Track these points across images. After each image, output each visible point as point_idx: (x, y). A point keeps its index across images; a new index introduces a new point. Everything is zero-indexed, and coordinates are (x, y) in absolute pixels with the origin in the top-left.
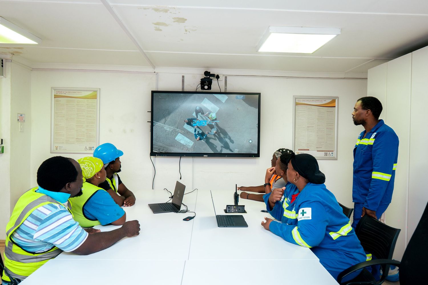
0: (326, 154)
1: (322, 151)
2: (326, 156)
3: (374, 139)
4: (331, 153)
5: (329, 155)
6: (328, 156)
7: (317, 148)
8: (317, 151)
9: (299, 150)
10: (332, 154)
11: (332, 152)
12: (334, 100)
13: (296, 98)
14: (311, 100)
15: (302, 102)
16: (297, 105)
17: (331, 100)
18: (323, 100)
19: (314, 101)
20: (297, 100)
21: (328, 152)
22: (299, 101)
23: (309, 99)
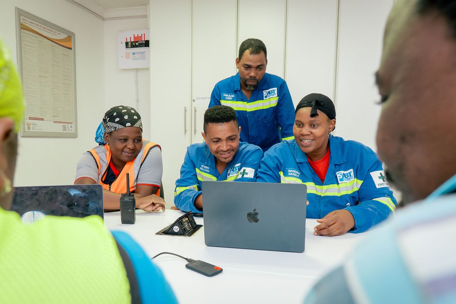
0: (64, 129)
1: (60, 122)
2: (64, 132)
3: (278, 97)
4: (70, 125)
5: (68, 129)
6: (67, 132)
7: (54, 116)
8: (54, 122)
9: (30, 119)
10: (71, 129)
11: (71, 125)
12: (70, 37)
13: (20, 13)
14: (42, 26)
15: (29, 24)
16: (22, 28)
17: (65, 36)
18: (58, 32)
19: (45, 30)
20: (22, 17)
21: (67, 125)
22: (24, 21)
23: (40, 24)
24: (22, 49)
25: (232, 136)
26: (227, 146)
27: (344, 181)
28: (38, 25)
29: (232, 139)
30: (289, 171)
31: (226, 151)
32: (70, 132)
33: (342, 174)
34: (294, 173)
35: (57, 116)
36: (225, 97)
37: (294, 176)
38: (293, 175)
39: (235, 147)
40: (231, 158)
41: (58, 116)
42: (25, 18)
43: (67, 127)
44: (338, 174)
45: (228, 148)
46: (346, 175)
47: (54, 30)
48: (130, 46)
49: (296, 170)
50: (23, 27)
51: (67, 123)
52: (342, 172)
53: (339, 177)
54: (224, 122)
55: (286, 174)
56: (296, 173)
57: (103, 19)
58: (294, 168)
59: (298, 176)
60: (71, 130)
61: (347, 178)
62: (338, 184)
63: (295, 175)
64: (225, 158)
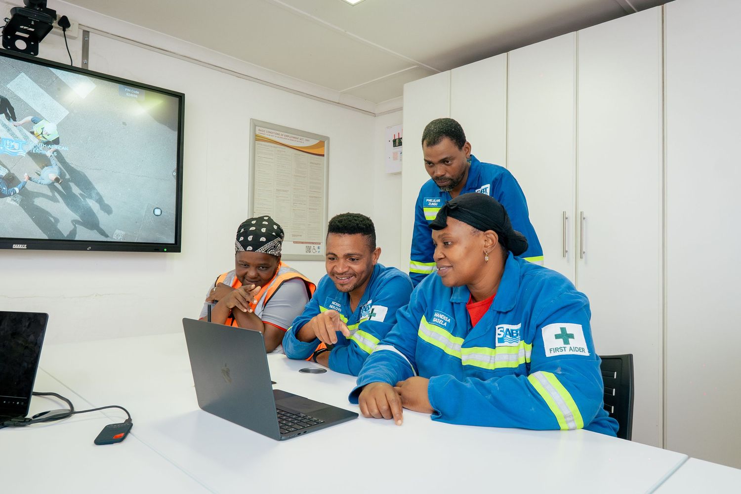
0: (308, 250)
1: (302, 243)
2: (308, 254)
4: (316, 246)
5: (314, 251)
6: (311, 254)
7: (294, 236)
8: (294, 242)
10: (319, 250)
11: (319, 245)
12: (322, 142)
13: (255, 124)
14: (284, 134)
15: (267, 135)
16: (257, 140)
17: (316, 142)
18: (305, 138)
19: (288, 138)
20: (257, 128)
21: (312, 245)
22: (260, 132)
23: (281, 133)
24: (256, 162)
25: (355, 255)
26: (344, 267)
27: (506, 344)
28: (278, 134)
29: (353, 260)
30: (436, 315)
31: (342, 274)
32: (317, 254)
33: (505, 330)
34: (440, 319)
35: (298, 235)
36: (428, 202)
37: (438, 323)
38: (436, 323)
39: (356, 271)
40: (350, 286)
41: (301, 236)
42: (261, 128)
43: (312, 248)
44: (499, 328)
45: (345, 270)
46: (514, 332)
47: (300, 137)
48: (397, 144)
49: (444, 315)
50: (257, 138)
51: (313, 243)
52: (506, 327)
53: (499, 334)
54: (344, 233)
55: (429, 319)
56: (443, 320)
57: (374, 115)
58: (444, 312)
59: (445, 324)
60: (319, 252)
61: (515, 337)
62: (494, 347)
63: (440, 322)
64: (342, 285)
